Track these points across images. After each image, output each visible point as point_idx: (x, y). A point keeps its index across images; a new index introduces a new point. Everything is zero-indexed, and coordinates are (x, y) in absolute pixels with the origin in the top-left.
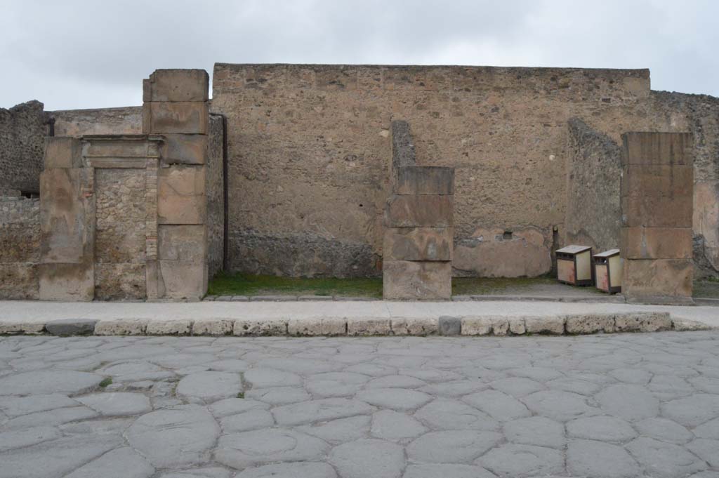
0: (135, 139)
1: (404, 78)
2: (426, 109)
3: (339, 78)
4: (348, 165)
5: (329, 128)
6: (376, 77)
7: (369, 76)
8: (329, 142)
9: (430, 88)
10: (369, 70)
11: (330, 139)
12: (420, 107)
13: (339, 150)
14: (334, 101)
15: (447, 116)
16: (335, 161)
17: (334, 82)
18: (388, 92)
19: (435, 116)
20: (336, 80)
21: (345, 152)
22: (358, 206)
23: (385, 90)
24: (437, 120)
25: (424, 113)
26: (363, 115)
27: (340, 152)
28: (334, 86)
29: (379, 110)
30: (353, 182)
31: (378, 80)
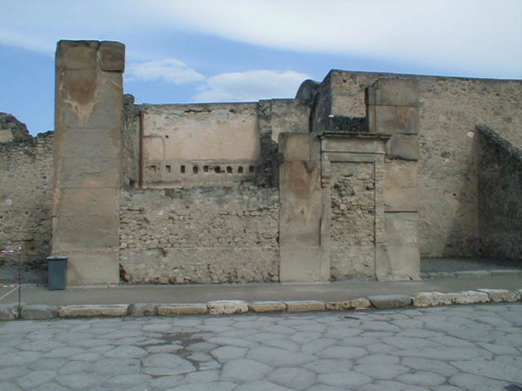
0: (369, 137)
1: (485, 89)
2: (501, 115)
3: (435, 87)
4: (444, 161)
5: (428, 129)
6: (462, 87)
7: (457, 87)
8: (429, 140)
9: (504, 98)
10: (458, 81)
11: (429, 139)
12: (497, 114)
13: (436, 147)
14: (431, 107)
15: (517, 121)
16: (433, 157)
17: (431, 90)
18: (472, 100)
19: (508, 120)
20: (432, 89)
21: (441, 149)
22: (452, 195)
23: (470, 99)
24: (510, 124)
25: (500, 118)
26: (454, 119)
27: (437, 150)
28: (430, 94)
29: (466, 115)
30: (448, 175)
31: (465, 90)
